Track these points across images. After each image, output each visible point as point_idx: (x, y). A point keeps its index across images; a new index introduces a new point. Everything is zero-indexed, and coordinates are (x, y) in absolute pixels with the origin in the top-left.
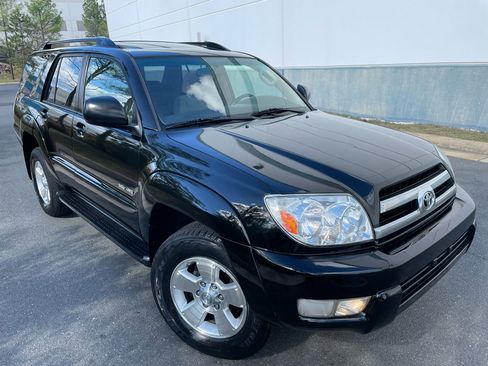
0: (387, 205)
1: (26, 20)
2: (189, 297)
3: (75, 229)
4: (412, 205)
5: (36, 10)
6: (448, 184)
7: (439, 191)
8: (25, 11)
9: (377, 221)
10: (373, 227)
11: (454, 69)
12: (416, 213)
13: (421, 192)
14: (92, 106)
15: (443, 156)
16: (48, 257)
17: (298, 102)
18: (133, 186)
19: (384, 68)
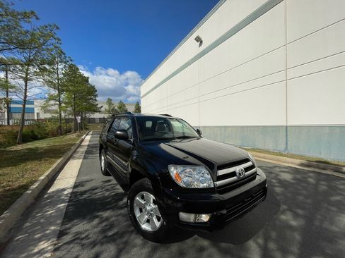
0: (221, 172)
1: (116, 111)
2: (141, 211)
3: (109, 181)
4: (233, 174)
5: (120, 108)
6: (252, 167)
7: (247, 169)
8: (116, 108)
9: (215, 179)
10: (214, 181)
11: (264, 127)
12: (235, 178)
13: (238, 169)
14: (118, 132)
15: (250, 155)
16: (96, 191)
17: (197, 134)
18: (126, 162)
19: (237, 127)
